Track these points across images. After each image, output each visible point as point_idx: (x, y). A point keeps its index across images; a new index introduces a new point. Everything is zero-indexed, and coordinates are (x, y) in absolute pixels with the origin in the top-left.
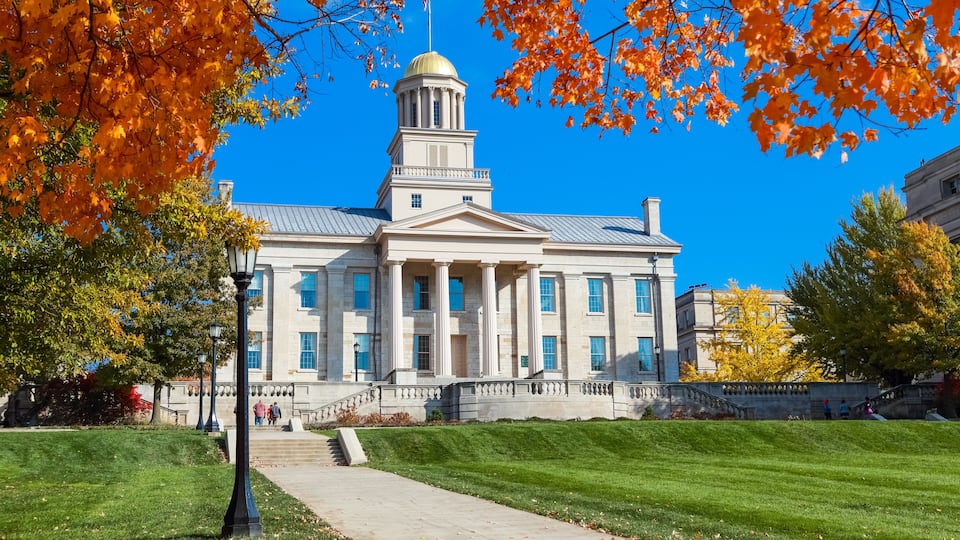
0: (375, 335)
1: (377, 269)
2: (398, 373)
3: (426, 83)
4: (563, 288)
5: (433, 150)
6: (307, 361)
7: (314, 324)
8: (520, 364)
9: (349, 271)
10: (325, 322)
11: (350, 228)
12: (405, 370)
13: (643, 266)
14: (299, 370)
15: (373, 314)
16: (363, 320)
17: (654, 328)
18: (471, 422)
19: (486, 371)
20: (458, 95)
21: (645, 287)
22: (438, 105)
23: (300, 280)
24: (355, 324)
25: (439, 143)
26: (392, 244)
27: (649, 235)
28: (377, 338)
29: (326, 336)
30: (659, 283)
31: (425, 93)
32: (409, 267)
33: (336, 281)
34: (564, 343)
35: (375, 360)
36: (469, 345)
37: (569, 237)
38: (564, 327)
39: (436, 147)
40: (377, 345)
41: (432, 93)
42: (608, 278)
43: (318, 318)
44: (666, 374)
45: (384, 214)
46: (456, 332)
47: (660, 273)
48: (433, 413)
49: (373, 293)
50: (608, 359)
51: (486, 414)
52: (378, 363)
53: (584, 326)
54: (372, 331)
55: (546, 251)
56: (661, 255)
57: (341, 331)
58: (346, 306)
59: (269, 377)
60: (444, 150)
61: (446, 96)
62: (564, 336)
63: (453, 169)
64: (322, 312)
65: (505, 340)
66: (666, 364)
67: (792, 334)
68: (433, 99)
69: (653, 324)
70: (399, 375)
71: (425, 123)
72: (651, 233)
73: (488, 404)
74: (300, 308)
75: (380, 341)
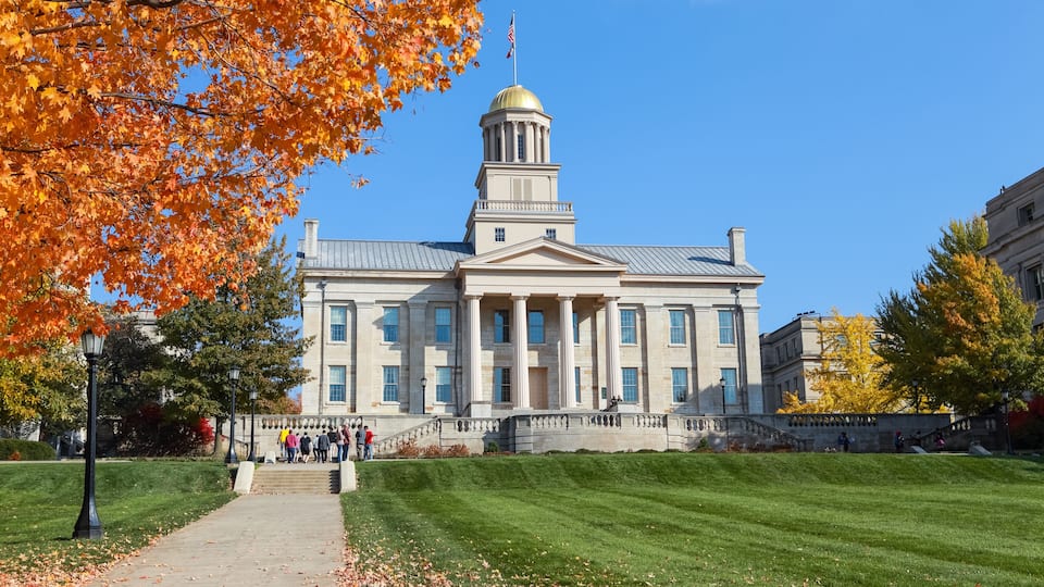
0: (456, 368)
1: (457, 303)
2: (473, 406)
3: (510, 117)
4: (644, 320)
5: (517, 183)
6: (390, 394)
7: (396, 358)
8: (600, 396)
9: (430, 306)
10: (407, 356)
11: (432, 263)
12: (479, 403)
13: (726, 297)
14: (383, 402)
15: (453, 348)
16: (444, 354)
17: (737, 359)
18: (523, 453)
19: (565, 404)
20: (542, 128)
21: (728, 317)
22: (522, 139)
23: (382, 315)
24: (435, 359)
25: (522, 176)
26: (469, 279)
27: (733, 265)
28: (458, 370)
29: (408, 369)
30: (742, 313)
31: (509, 128)
32: (486, 301)
33: (417, 316)
34: (645, 374)
35: (456, 393)
36: (550, 377)
37: (651, 268)
38: (645, 359)
39: (520, 180)
40: (458, 377)
41: (516, 127)
42: (690, 309)
43: (399, 352)
44: (750, 405)
45: (468, 247)
46: (536, 364)
47: (743, 303)
48: (490, 444)
49: (454, 327)
50: (690, 391)
51: (541, 445)
52: (459, 395)
53: (665, 358)
54: (453, 364)
55: (623, 284)
56: (744, 285)
57: (422, 364)
58: (428, 341)
59: (353, 409)
60: (528, 184)
61: (530, 130)
62: (645, 367)
63: (537, 203)
64: (404, 346)
65: (586, 372)
66: (750, 395)
67: (881, 365)
68: (516, 133)
69: (736, 355)
70: (474, 407)
71: (509, 158)
72: (736, 263)
73: (542, 436)
74: (383, 342)
75: (461, 373)
